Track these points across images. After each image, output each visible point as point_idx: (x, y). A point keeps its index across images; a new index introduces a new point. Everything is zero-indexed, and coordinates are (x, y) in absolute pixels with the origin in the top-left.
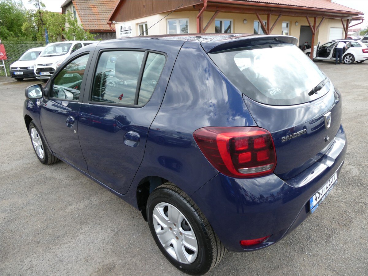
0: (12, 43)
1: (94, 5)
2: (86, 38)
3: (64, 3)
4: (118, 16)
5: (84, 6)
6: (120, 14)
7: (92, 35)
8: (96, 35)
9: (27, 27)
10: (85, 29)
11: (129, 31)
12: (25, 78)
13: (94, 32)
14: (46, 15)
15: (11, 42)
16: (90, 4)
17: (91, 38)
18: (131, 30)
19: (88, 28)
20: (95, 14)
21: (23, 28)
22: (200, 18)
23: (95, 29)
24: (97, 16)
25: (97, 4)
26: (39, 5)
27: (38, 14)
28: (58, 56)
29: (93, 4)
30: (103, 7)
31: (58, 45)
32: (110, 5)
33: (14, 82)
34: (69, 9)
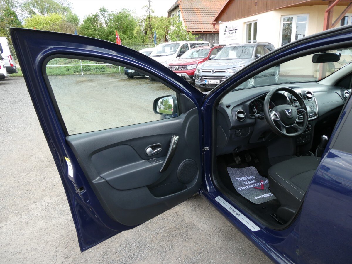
0: (127, 45)
1: (198, 8)
2: (188, 39)
3: (171, 8)
4: (225, 16)
5: (188, 9)
6: (226, 14)
7: (194, 36)
8: (198, 36)
9: (138, 30)
10: (188, 31)
11: (235, 31)
12: (135, 76)
13: (196, 33)
14: (154, 20)
15: (127, 43)
16: (194, 7)
17: (193, 39)
18: (237, 29)
19: (191, 30)
20: (198, 16)
21: (135, 32)
22: (329, 12)
23: (197, 31)
24: (199, 18)
25: (201, 7)
26: (149, 11)
27: (148, 19)
28: (167, 55)
29: (196, 7)
30: (205, 9)
31: (167, 46)
32: (212, 7)
33: (126, 79)
34: (174, 13)
